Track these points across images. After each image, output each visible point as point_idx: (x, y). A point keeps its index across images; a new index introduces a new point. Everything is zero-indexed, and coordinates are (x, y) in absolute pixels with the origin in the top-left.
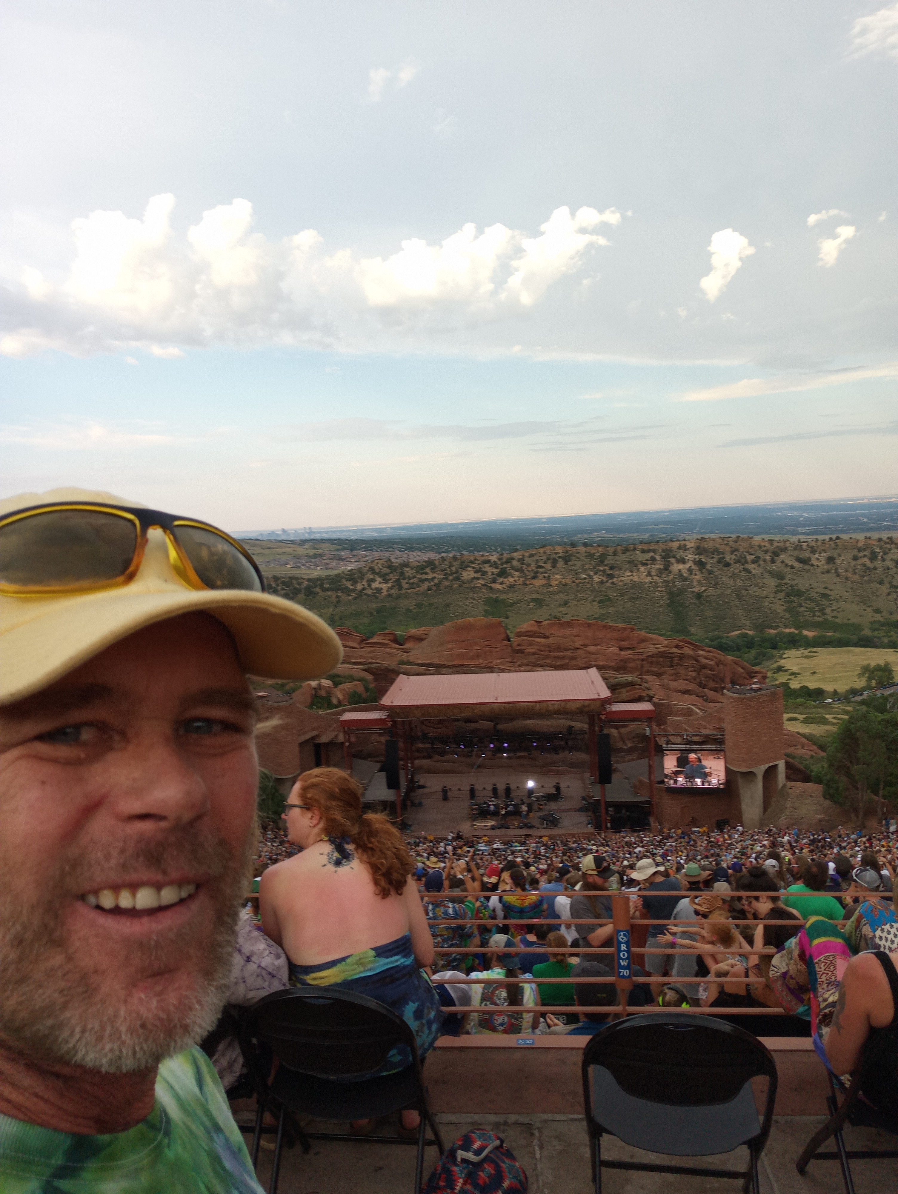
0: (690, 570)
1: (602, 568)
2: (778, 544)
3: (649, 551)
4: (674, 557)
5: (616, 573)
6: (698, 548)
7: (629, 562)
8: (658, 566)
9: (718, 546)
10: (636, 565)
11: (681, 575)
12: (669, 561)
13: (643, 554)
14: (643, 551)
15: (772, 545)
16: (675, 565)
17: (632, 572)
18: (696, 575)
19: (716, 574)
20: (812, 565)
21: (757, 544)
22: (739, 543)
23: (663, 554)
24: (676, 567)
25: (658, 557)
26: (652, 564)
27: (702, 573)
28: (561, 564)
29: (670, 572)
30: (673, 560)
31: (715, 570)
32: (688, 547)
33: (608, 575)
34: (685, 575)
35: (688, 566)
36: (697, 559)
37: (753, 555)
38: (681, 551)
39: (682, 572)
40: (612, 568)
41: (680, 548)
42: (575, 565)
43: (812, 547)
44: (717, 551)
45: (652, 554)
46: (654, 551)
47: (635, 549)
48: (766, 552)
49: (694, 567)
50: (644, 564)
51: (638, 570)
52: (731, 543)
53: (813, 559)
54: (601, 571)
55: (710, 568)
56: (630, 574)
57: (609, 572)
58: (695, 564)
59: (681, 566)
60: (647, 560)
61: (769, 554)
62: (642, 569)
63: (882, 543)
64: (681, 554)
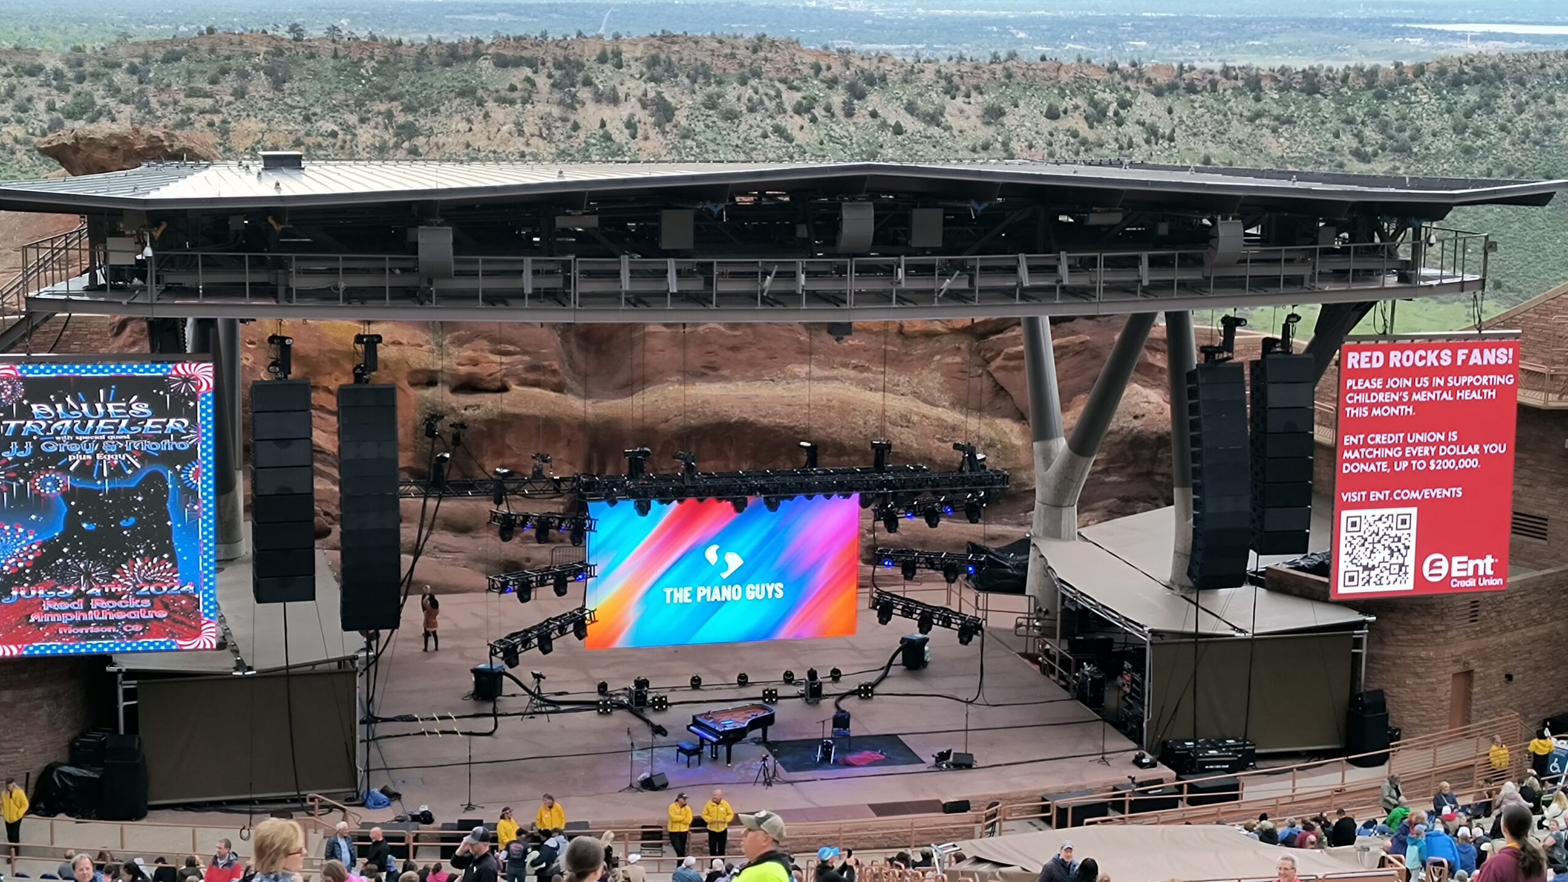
0: (631, 125)
1: (383, 107)
2: (865, 65)
3: (517, 63)
4: (588, 82)
5: (423, 123)
6: (653, 62)
7: (462, 94)
8: (542, 108)
9: (708, 60)
10: (481, 103)
11: (608, 137)
12: (574, 96)
13: (500, 71)
14: (502, 63)
15: (847, 65)
16: (591, 106)
17: (469, 121)
18: (646, 138)
19: (699, 138)
20: (948, 128)
21: (811, 60)
22: (762, 54)
23: (557, 74)
24: (591, 115)
25: (542, 82)
26: (525, 102)
27: (664, 133)
28: (259, 86)
29: (576, 127)
30: (584, 93)
31: (700, 127)
32: (625, 57)
33: (401, 127)
34: (617, 137)
35: (625, 111)
36: (652, 94)
37: (798, 89)
38: (608, 68)
39: (608, 127)
40: (409, 109)
41: (602, 59)
42: (301, 93)
43: (949, 79)
44: (701, 73)
45: (528, 71)
46: (532, 63)
47: (477, 55)
48: (832, 83)
49: (641, 115)
50: (501, 101)
51: (486, 116)
52: (741, 53)
53: (949, 109)
54: (379, 113)
55: (684, 123)
56: (463, 126)
57: (401, 118)
58: (644, 106)
59: (606, 112)
60: (513, 88)
61: (840, 89)
62: (498, 113)
63: (1117, 77)
64: (605, 77)
